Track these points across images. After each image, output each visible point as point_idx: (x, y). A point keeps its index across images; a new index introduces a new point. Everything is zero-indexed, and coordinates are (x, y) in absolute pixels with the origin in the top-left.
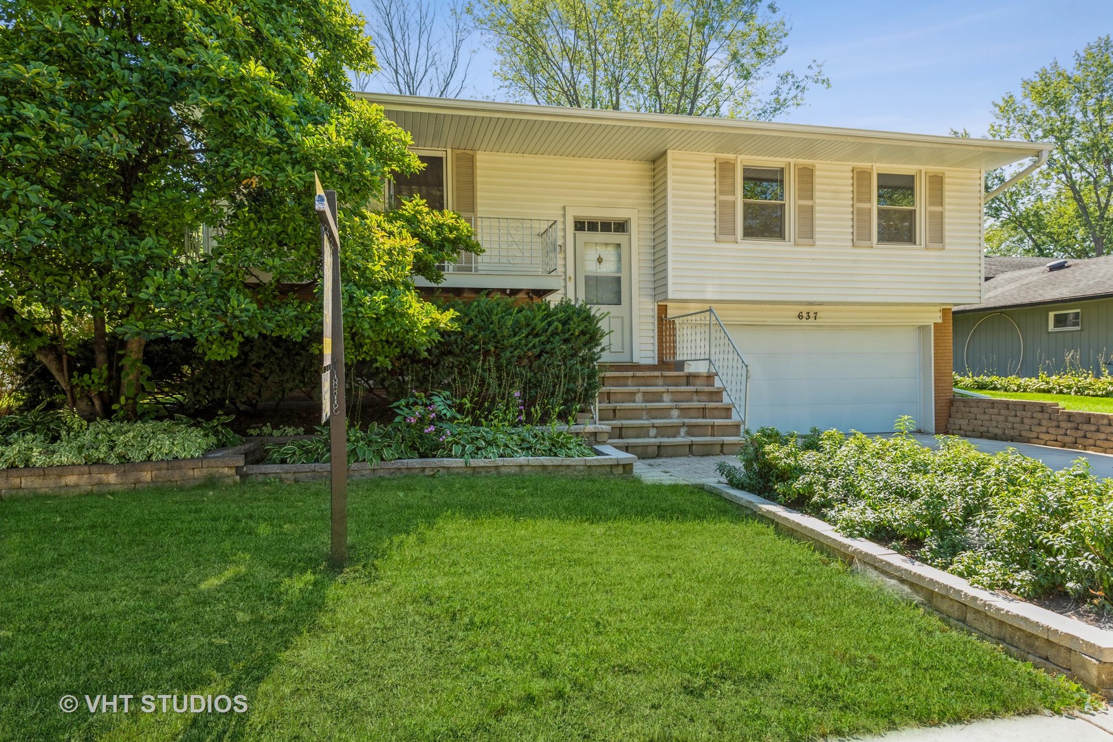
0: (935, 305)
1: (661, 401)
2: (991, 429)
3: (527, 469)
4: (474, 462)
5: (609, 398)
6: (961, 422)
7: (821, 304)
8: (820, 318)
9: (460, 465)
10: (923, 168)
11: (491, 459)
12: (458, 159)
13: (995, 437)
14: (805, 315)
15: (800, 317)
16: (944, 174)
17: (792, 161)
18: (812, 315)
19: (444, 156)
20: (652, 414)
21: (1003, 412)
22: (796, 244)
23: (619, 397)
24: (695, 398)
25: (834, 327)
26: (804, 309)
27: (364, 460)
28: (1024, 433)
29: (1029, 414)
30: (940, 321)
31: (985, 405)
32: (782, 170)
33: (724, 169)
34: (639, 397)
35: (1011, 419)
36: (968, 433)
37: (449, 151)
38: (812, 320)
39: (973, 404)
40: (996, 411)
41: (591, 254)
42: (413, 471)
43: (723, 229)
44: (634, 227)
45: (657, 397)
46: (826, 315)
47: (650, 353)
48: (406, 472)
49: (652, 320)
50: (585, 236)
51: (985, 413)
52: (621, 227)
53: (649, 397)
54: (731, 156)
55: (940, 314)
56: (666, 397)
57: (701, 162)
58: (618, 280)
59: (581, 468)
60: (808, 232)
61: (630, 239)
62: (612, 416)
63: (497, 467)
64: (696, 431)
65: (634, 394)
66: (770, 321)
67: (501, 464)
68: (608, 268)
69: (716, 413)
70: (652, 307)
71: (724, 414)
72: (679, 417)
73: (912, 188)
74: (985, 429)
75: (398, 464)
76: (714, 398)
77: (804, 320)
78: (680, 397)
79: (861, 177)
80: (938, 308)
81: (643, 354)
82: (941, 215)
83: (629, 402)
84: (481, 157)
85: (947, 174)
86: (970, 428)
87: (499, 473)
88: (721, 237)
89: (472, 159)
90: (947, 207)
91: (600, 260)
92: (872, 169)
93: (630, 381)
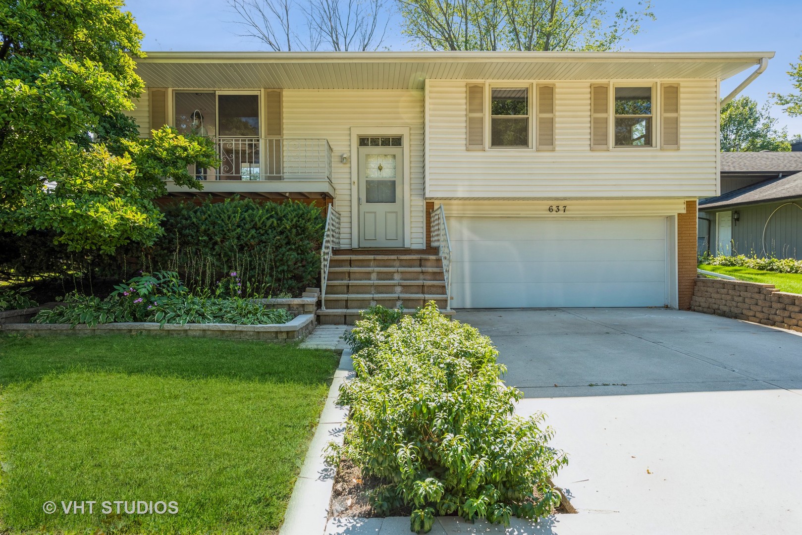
0: (679, 198)
1: (392, 279)
2: (721, 307)
3: (209, 333)
4: (168, 326)
5: (349, 277)
6: (700, 299)
7: (565, 199)
8: (569, 210)
9: (156, 328)
10: (659, 81)
11: (181, 324)
12: (269, 96)
13: (724, 314)
14: (554, 208)
15: (550, 210)
16: (679, 84)
17: (535, 82)
18: (561, 208)
19: (259, 94)
20: (378, 289)
21: (730, 292)
22: (538, 150)
23: (358, 276)
24: (421, 277)
25: (584, 218)
26: (554, 203)
27: (84, 323)
28: (745, 312)
29: (749, 295)
30: (684, 212)
31: (718, 286)
32: (527, 89)
33: (474, 92)
34: (374, 276)
35: (736, 299)
36: (705, 310)
37: (262, 90)
38: (561, 212)
39: (710, 285)
40: (725, 291)
41: (374, 163)
42: (122, 332)
43: (473, 140)
44: (406, 142)
45: (389, 276)
46: (574, 209)
47: (420, 241)
48: (117, 332)
49: (421, 215)
50: (365, 150)
51: (718, 293)
52: (397, 141)
53: (381, 276)
54: (479, 81)
55: (685, 206)
56: (396, 276)
57: (453, 87)
58: (394, 183)
59: (251, 333)
60: (548, 140)
61: (403, 151)
62: (346, 291)
63: (186, 331)
64: (410, 304)
65: (369, 273)
66: (523, 214)
67: (188, 328)
68: (387, 174)
69: (434, 289)
70: (421, 204)
71: (440, 290)
72: (401, 292)
73: (648, 99)
74: (716, 306)
75: (110, 326)
76: (437, 277)
77: (554, 212)
78: (408, 276)
79: (599, 92)
80: (683, 201)
81: (414, 241)
82: (676, 121)
83: (366, 279)
84: (286, 93)
85: (682, 84)
86: (707, 305)
87: (187, 335)
88: (471, 147)
89: (279, 96)
90: (682, 113)
91: (380, 168)
92: (609, 84)
93: (372, 263)
